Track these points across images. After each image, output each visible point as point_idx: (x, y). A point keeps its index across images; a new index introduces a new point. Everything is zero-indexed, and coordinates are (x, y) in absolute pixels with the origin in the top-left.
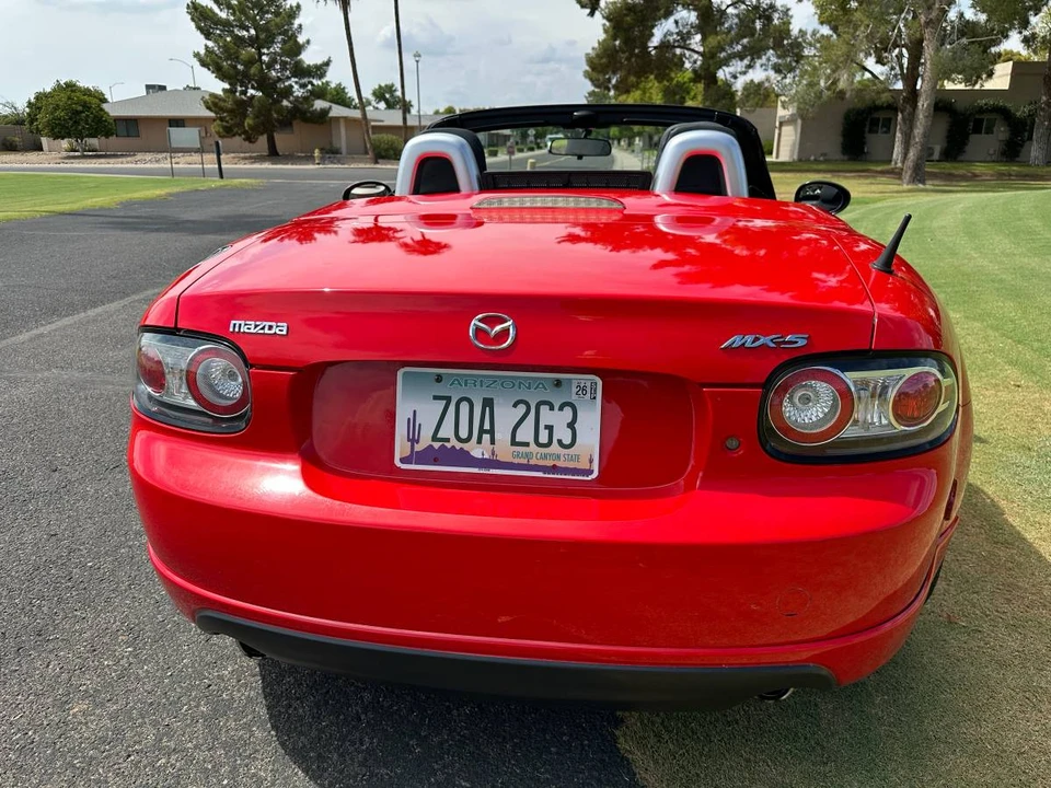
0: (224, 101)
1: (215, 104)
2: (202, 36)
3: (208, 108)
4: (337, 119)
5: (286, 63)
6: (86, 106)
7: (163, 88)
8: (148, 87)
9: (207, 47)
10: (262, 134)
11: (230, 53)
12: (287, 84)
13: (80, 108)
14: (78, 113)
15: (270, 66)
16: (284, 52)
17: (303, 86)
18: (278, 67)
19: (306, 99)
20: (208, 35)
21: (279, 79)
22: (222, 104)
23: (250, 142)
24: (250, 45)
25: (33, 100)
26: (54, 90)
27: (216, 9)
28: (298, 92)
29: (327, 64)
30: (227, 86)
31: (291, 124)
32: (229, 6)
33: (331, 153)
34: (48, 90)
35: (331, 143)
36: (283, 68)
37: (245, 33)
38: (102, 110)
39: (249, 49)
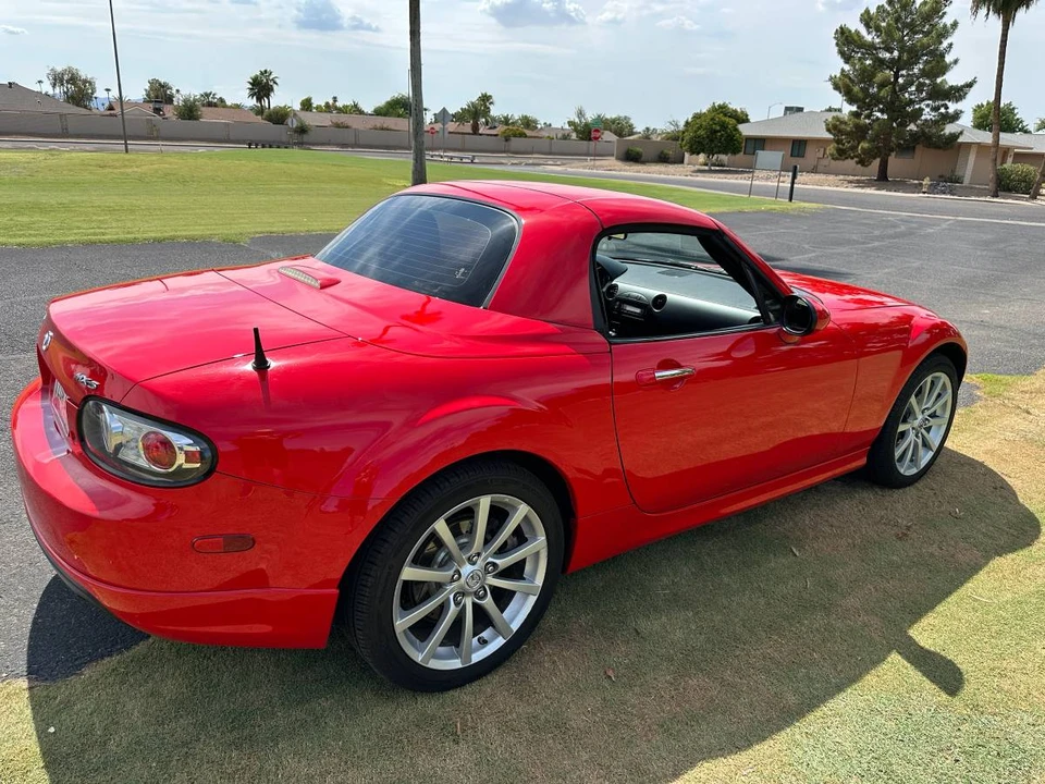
0: (846, 123)
1: (835, 127)
2: (842, 60)
3: (828, 130)
4: (969, 145)
5: (924, 84)
6: (724, 126)
7: (800, 110)
8: (787, 109)
9: (843, 70)
10: (875, 158)
11: (866, 76)
12: (917, 106)
13: (718, 128)
14: (716, 132)
15: (904, 88)
16: (923, 73)
17: (936, 109)
18: (913, 88)
19: (935, 123)
20: (847, 59)
21: (911, 102)
22: (843, 126)
23: (863, 165)
24: (888, 67)
25: (690, 120)
26: (709, 111)
27: (863, 31)
28: (928, 115)
29: (970, 85)
30: (854, 108)
31: (914, 148)
32: (878, 29)
33: (948, 181)
34: (704, 111)
35: (953, 171)
36: (920, 89)
37: (888, 55)
38: (736, 130)
39: (887, 72)
